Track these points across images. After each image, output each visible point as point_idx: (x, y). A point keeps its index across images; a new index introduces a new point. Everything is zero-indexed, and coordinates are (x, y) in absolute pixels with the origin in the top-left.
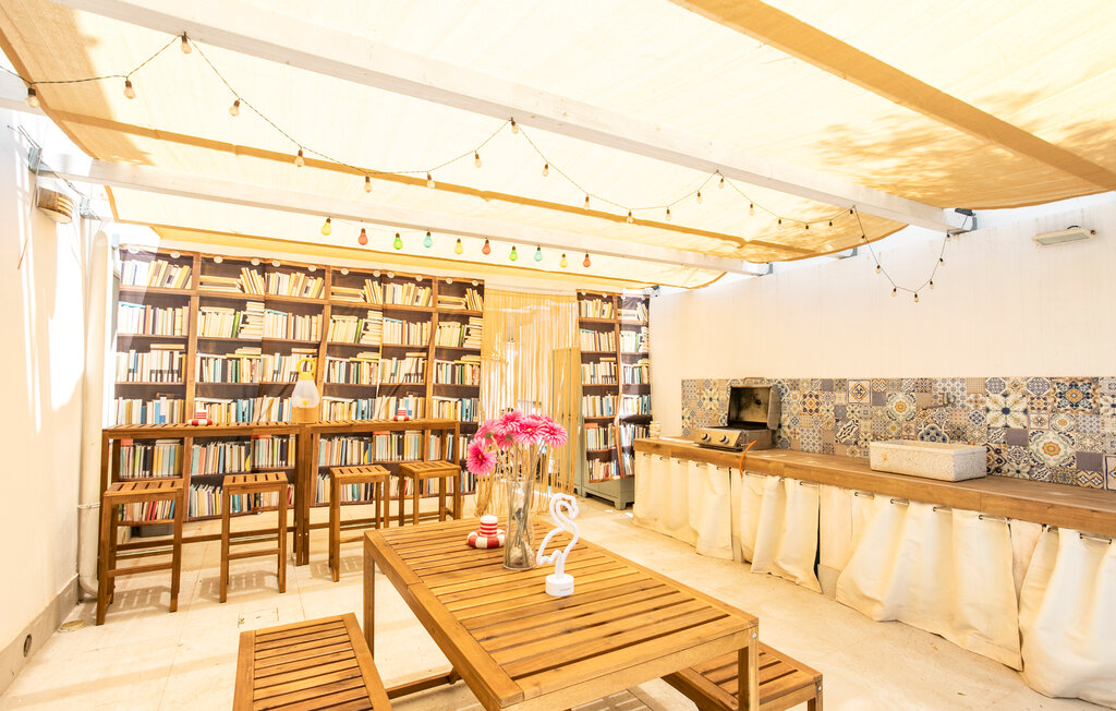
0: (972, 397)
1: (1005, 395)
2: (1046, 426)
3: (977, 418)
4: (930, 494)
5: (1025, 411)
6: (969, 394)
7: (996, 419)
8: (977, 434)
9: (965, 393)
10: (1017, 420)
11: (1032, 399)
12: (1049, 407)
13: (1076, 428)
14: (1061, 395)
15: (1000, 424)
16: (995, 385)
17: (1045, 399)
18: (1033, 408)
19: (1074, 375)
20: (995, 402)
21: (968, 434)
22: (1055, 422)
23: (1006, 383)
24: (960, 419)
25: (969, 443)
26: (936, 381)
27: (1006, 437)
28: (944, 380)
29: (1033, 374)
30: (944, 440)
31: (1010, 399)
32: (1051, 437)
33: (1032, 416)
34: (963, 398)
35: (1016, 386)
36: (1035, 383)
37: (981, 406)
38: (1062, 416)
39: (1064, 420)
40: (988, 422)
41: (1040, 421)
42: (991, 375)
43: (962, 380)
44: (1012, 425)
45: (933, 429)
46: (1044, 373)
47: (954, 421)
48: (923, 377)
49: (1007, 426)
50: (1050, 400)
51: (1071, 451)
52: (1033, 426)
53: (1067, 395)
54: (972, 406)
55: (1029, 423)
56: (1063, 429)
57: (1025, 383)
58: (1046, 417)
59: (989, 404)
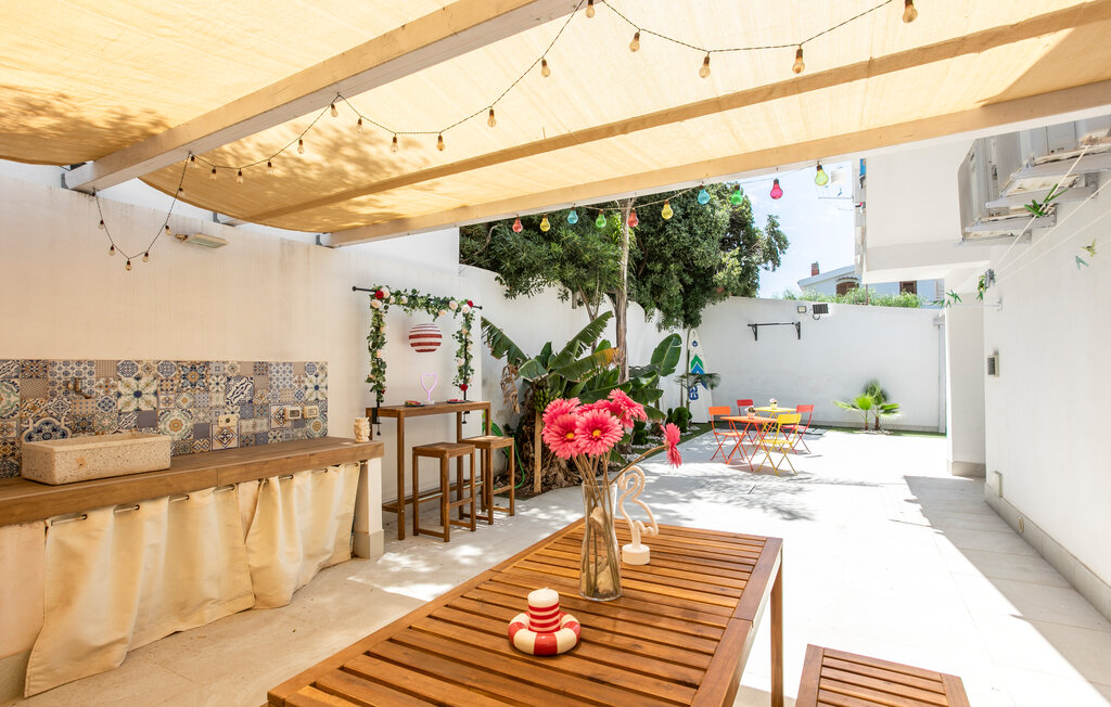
0: (102, 381)
1: (138, 378)
2: (172, 406)
3: (106, 405)
4: (170, 485)
5: (156, 393)
6: (98, 380)
7: (128, 404)
8: (106, 422)
9: (93, 378)
10: (148, 403)
11: (162, 381)
12: (175, 388)
13: (194, 405)
14: (184, 377)
15: (132, 408)
16: (127, 368)
17: (172, 381)
18: (162, 390)
19: (194, 359)
20: (126, 385)
21: (96, 423)
22: (179, 401)
23: (139, 366)
24: (86, 408)
25: (97, 434)
26: (54, 364)
27: (138, 421)
28: (66, 363)
29: (163, 357)
30: (64, 435)
31: (143, 382)
32: (176, 414)
33: (162, 397)
34: (91, 383)
35: (148, 369)
36: (165, 366)
37: (112, 391)
38: (185, 395)
39: (186, 398)
40: (119, 408)
41: (168, 402)
42: (123, 358)
43: (91, 363)
44: (144, 408)
45: (47, 424)
46: (172, 356)
47: (78, 411)
48: (35, 358)
49: (138, 410)
50: (176, 382)
51: (190, 424)
52: (162, 406)
53: (189, 377)
54: (101, 392)
55: (158, 404)
56: (185, 407)
57: (156, 366)
58: (172, 397)
59: (121, 389)
